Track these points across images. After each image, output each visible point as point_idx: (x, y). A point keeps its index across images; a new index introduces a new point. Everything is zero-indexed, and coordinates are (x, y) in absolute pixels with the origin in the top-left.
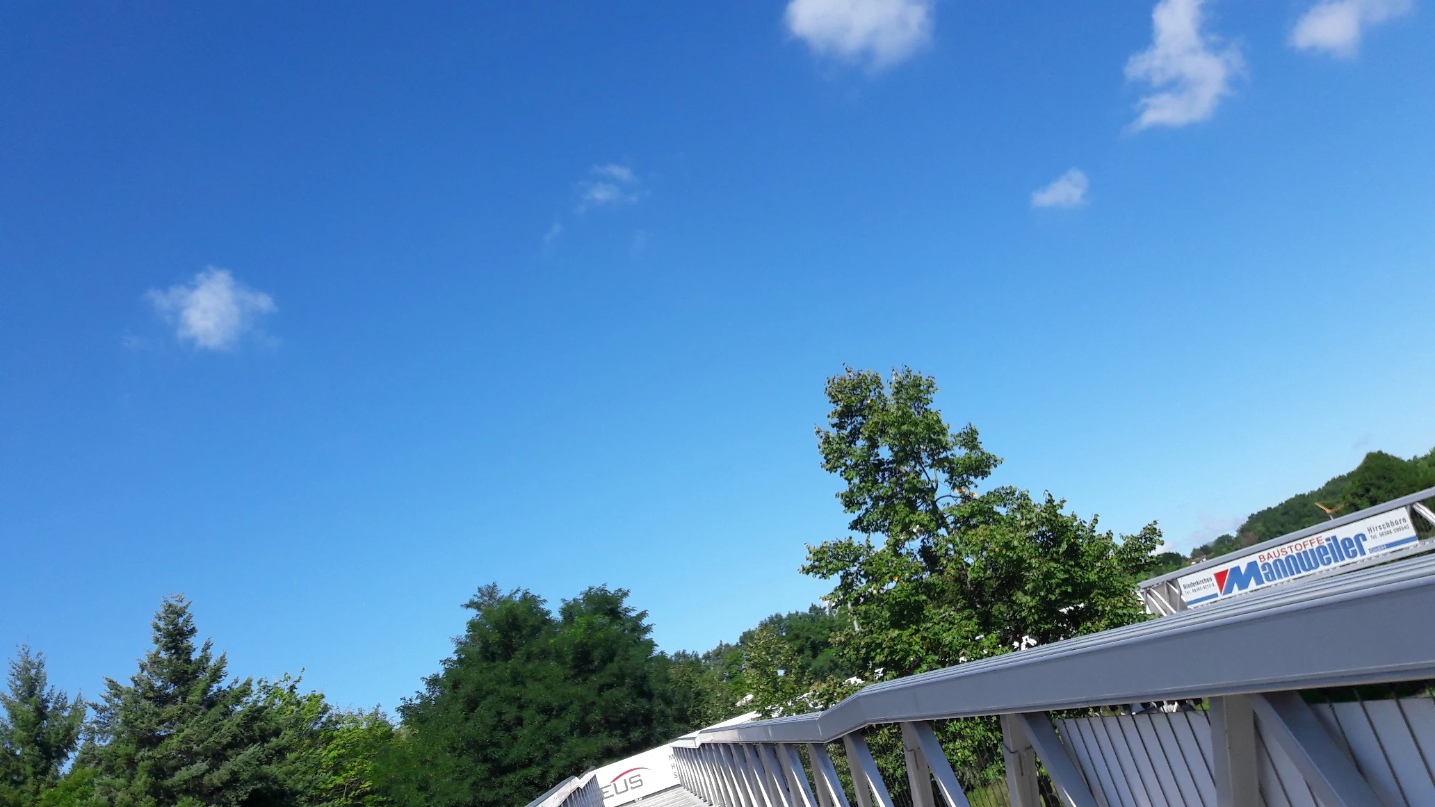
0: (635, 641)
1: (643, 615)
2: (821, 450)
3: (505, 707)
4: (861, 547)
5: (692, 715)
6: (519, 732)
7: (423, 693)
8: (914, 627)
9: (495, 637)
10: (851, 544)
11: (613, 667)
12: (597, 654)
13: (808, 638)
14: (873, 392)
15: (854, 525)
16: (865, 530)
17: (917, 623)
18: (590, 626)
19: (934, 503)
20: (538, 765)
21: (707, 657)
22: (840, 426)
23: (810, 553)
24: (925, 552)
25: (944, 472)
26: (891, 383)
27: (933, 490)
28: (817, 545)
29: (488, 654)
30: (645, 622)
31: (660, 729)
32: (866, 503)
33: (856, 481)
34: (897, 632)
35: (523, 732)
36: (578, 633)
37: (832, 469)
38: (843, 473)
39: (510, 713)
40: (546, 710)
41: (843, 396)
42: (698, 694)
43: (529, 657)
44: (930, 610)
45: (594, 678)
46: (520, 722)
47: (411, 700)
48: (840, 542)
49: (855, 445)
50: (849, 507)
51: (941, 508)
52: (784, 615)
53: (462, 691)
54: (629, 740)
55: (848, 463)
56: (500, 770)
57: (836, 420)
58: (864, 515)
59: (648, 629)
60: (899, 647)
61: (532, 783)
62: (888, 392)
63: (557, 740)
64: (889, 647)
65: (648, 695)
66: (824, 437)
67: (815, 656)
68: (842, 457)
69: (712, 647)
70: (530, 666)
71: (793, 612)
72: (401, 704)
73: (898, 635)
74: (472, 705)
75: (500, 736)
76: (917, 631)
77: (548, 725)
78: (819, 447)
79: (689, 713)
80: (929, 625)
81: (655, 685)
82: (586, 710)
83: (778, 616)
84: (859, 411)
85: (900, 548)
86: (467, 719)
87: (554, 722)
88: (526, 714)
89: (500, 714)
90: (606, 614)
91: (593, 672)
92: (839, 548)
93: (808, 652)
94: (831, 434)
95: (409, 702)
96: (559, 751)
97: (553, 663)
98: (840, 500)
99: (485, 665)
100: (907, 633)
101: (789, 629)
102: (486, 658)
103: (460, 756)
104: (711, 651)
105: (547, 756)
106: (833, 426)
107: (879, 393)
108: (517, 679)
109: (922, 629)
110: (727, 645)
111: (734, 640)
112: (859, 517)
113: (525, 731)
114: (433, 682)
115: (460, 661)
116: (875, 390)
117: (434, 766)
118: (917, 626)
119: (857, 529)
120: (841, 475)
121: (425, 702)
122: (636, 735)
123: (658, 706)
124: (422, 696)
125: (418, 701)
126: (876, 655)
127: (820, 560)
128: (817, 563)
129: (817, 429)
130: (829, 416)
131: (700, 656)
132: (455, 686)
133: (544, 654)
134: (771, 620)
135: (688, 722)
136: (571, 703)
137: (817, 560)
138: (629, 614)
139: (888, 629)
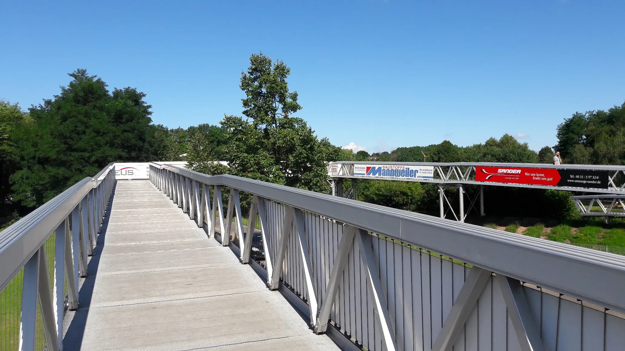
0: (143, 116)
1: (149, 107)
2: (241, 80)
3: (79, 125)
4: (244, 121)
5: (159, 153)
6: (83, 136)
7: (42, 106)
8: (253, 155)
9: (81, 94)
10: (241, 120)
11: (131, 124)
12: (125, 116)
13: (217, 138)
14: (267, 66)
15: (244, 113)
16: (248, 116)
17: (254, 154)
18: (126, 104)
19: (274, 115)
20: (89, 152)
21: (172, 131)
22: (251, 74)
23: (225, 117)
24: (266, 130)
25: (282, 105)
26: (275, 64)
27: (276, 110)
28: (229, 116)
29: (77, 100)
30: (150, 110)
31: (144, 155)
32: (251, 106)
33: (250, 97)
34: (247, 155)
35: (85, 137)
36: (119, 105)
37: (243, 89)
38: (247, 92)
39: (81, 128)
40: (98, 132)
41: (256, 63)
42: (164, 146)
43: (95, 107)
44: (260, 151)
45: (121, 125)
46: (84, 133)
47: (36, 107)
48: (237, 117)
49: (254, 83)
50: (245, 106)
51: (276, 117)
52: (210, 125)
53: (61, 112)
54: (130, 155)
55: (250, 89)
56: (71, 149)
57: (250, 71)
58: (249, 110)
59: (150, 113)
60: (246, 160)
61: (83, 159)
62: (272, 68)
63: (99, 146)
64: (242, 159)
65: (143, 141)
66: (244, 76)
67: (218, 146)
68: (248, 86)
69: (175, 127)
70: (94, 112)
71: (214, 125)
72: (31, 107)
73: (247, 156)
74: (64, 119)
75: (74, 135)
76: (254, 157)
77: (97, 138)
78: (241, 79)
79: (159, 152)
80: (258, 156)
81: (148, 138)
82: (115, 137)
83: (208, 125)
84: (260, 71)
85: (258, 126)
86: (61, 124)
87: (100, 138)
88: (88, 131)
89: (76, 127)
90: (133, 101)
91: (122, 123)
92: (236, 119)
93: (215, 143)
94: (247, 76)
95: (35, 107)
96: (99, 150)
97: (105, 114)
98: (242, 101)
99: (74, 104)
100: (250, 156)
101: (211, 131)
102: (75, 101)
103: (54, 138)
104: (174, 129)
105: (93, 150)
106: (249, 73)
107: (269, 67)
108: (86, 115)
109: (255, 156)
110: (182, 129)
111: (185, 128)
112: (247, 110)
113: (86, 137)
114: (48, 103)
115: (63, 98)
116: (268, 65)
117: (41, 138)
118: (254, 155)
119: (245, 114)
120: (246, 92)
121: (42, 110)
122: (133, 154)
123: (146, 146)
124: (41, 107)
125: (39, 108)
126: (237, 160)
127: (228, 121)
128: (227, 122)
129: (242, 72)
130: (248, 69)
131: (169, 130)
132: (59, 108)
133: (101, 109)
134: (204, 125)
135: (157, 156)
136: (109, 133)
137: (227, 121)
138: (144, 104)
139: (244, 152)
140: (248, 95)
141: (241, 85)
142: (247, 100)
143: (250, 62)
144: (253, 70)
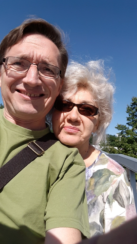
22: (132, 106)
28: (119, 124)
34: (128, 144)
41: (135, 100)
44: (135, 143)
48: (124, 125)
57: (131, 104)
76: (131, 145)
80: (134, 145)
106: (131, 105)
127: (119, 127)
129: (127, 105)
139: (126, 143)
140: (129, 116)
141: (127, 111)
142: (129, 118)
143: (132, 100)
144: (133, 104)
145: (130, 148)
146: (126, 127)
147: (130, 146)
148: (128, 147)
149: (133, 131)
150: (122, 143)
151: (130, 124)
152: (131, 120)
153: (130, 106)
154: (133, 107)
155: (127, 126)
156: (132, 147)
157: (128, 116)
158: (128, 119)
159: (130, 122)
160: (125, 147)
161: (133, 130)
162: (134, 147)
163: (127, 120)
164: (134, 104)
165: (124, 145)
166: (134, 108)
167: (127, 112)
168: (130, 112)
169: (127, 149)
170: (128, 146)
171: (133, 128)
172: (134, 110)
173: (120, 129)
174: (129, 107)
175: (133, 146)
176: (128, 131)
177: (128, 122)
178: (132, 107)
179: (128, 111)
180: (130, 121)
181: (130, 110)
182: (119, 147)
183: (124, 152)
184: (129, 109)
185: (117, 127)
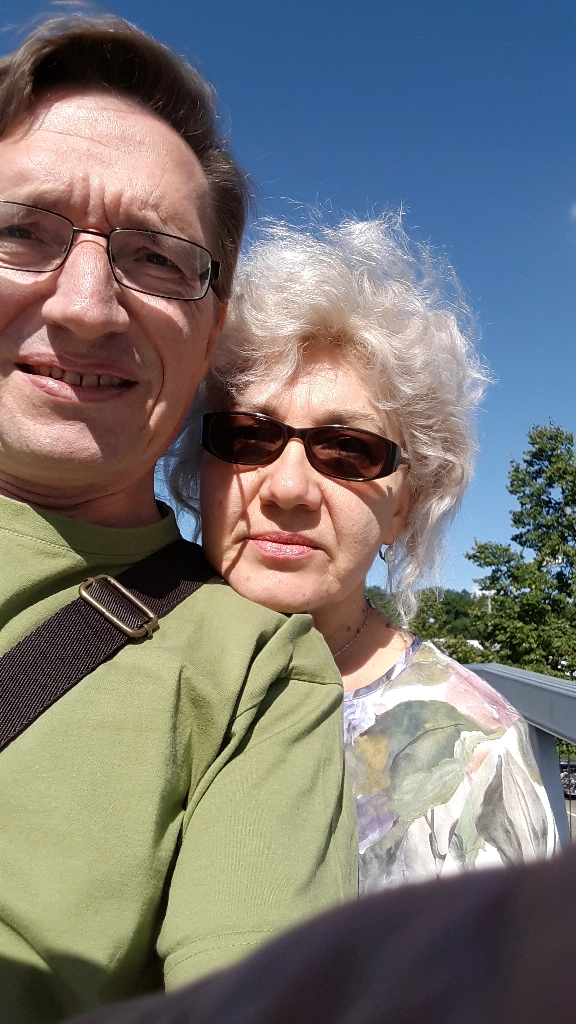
4: (515, 554)
8: (535, 625)
10: (508, 550)
13: (455, 607)
15: (515, 538)
16: (522, 544)
22: (530, 464)
23: (476, 545)
24: (560, 576)
28: (483, 542)
33: (528, 507)
34: (520, 624)
41: (541, 441)
44: (551, 618)
48: (501, 546)
49: (537, 480)
50: (516, 524)
55: (527, 492)
57: (528, 458)
58: (525, 534)
60: (518, 635)
66: (515, 467)
67: (455, 619)
76: (536, 629)
78: (509, 473)
80: (547, 628)
84: (549, 457)
85: (543, 566)
92: (499, 549)
94: (521, 467)
98: (511, 516)
100: (528, 627)
101: (446, 598)
106: (526, 461)
107: (569, 448)
109: (540, 629)
112: (521, 534)
116: (566, 445)
118: (538, 626)
119: (516, 541)
120: (518, 499)
127: (481, 553)
128: (478, 554)
129: (512, 460)
130: (524, 453)
139: (515, 619)
140: (522, 504)
141: (509, 484)
142: (522, 513)
143: (529, 440)
144: (535, 455)
145: (532, 641)
146: (512, 550)
147: (531, 630)
148: (525, 637)
149: (539, 569)
150: (497, 621)
151: (525, 542)
152: (529, 525)
153: (523, 466)
154: (536, 467)
155: (516, 548)
156: (539, 636)
157: (518, 508)
158: (518, 520)
159: (525, 530)
160: (513, 637)
161: (540, 565)
162: (549, 636)
163: (512, 522)
164: (539, 455)
165: (505, 629)
166: (539, 473)
167: (511, 492)
168: (522, 489)
169: (520, 644)
170: (525, 631)
171: (540, 559)
172: (540, 481)
173: (488, 560)
174: (517, 470)
175: (543, 630)
176: (518, 569)
177: (517, 532)
178: (532, 469)
179: (517, 484)
180: (528, 527)
181: (524, 484)
182: (487, 637)
183: (509, 657)
184: (521, 476)
185: (472, 552)
